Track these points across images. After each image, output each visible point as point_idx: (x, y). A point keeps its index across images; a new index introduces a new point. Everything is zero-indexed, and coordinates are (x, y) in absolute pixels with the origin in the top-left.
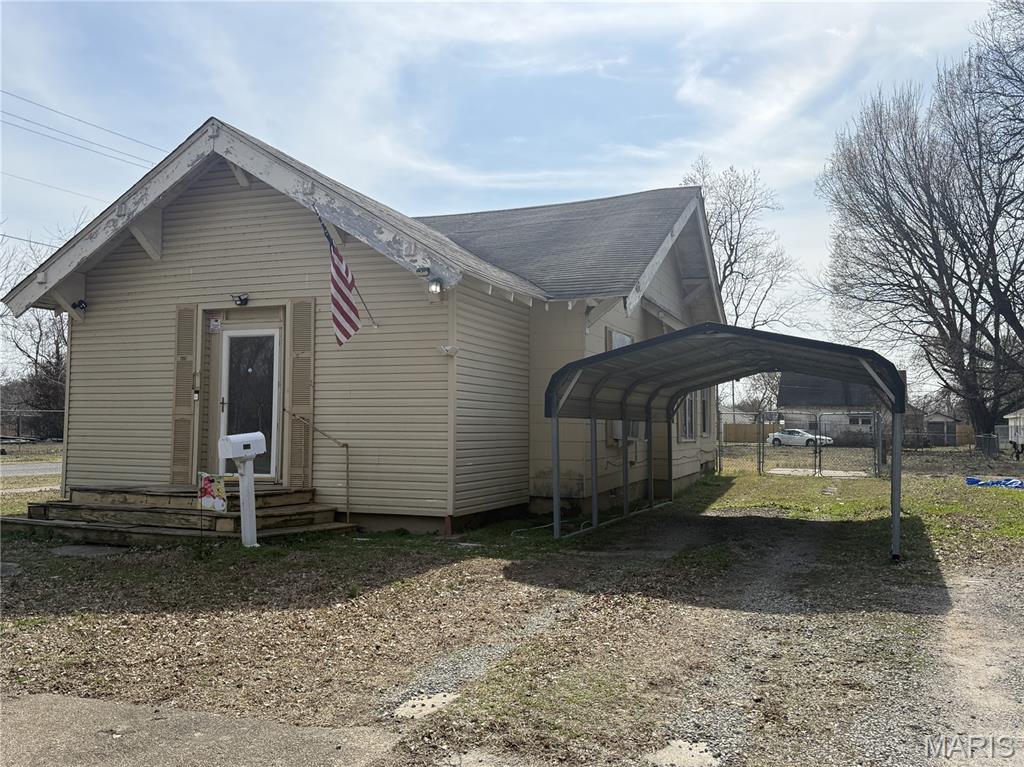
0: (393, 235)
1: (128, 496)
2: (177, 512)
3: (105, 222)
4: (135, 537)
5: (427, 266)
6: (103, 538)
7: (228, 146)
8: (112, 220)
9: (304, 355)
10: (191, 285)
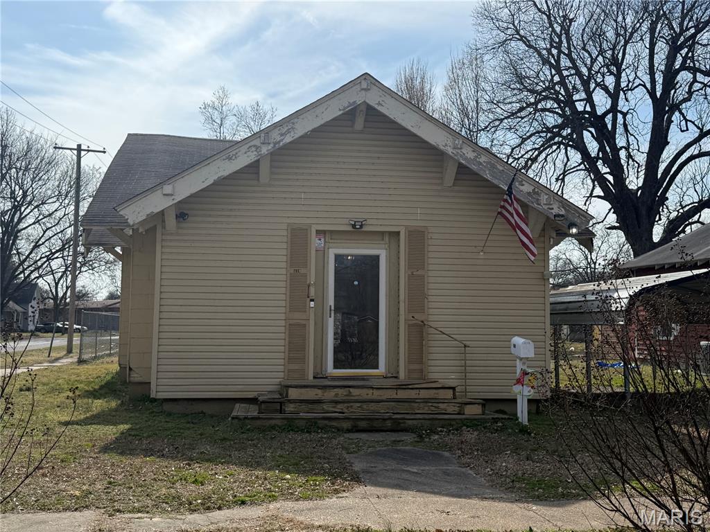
0: (533, 188)
1: (351, 390)
2: (426, 401)
3: (248, 146)
4: (410, 422)
5: (561, 213)
6: (375, 425)
7: (380, 100)
8: (255, 146)
9: (419, 273)
10: (303, 208)
